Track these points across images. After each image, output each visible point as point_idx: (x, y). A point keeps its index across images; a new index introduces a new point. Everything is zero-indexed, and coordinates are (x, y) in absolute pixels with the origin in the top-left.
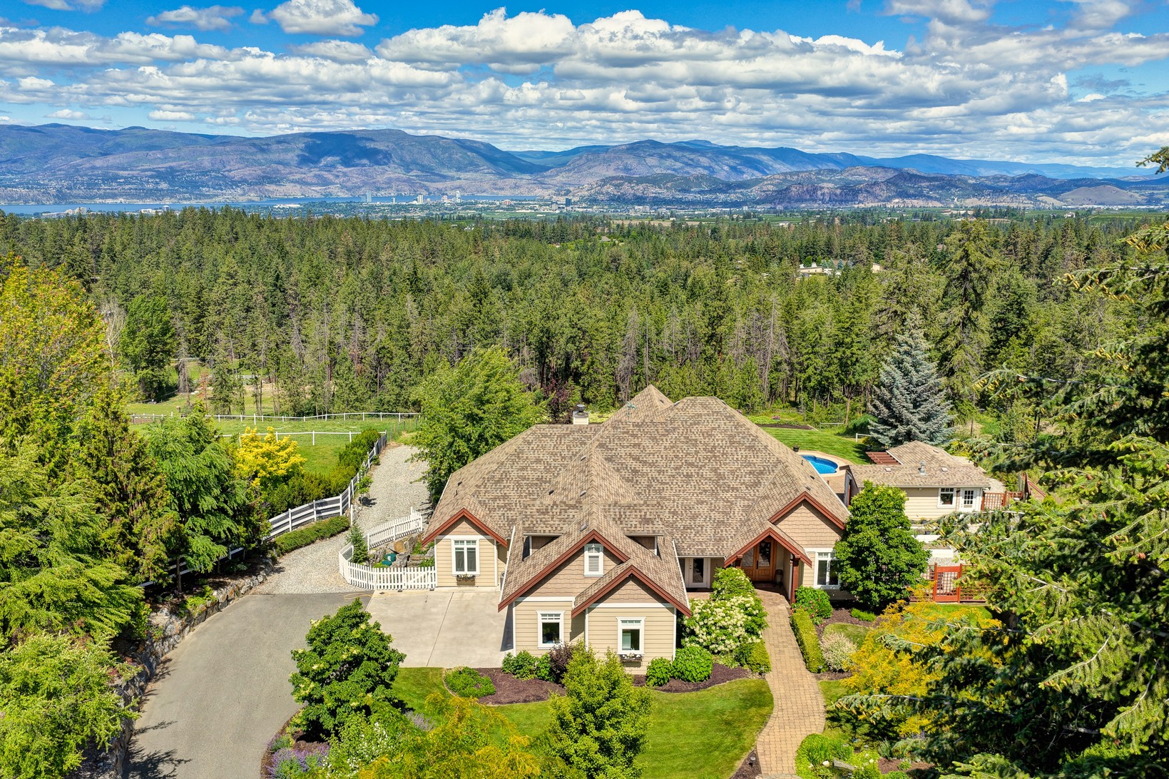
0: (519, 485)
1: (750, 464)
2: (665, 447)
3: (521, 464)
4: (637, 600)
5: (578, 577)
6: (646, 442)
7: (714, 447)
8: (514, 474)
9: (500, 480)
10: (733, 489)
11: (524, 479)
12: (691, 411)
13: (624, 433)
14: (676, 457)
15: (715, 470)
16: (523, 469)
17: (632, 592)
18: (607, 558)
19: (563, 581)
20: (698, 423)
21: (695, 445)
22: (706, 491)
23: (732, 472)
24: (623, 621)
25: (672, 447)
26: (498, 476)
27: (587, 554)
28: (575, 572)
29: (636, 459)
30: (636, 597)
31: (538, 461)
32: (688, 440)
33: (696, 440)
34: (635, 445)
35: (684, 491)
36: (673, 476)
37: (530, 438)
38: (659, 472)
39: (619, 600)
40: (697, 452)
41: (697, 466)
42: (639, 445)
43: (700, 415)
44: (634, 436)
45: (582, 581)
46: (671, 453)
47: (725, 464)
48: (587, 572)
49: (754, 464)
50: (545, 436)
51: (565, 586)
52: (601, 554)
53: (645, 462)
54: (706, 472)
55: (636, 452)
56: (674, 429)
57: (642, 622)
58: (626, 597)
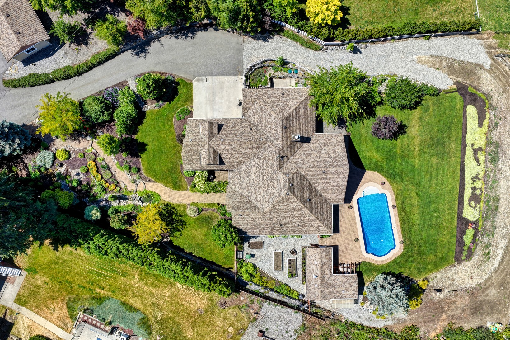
12: (282, 180)
26: (263, 109)
38: (260, 167)
42: (269, 160)
44: (273, 158)
50: (277, 125)
53: (263, 162)
54: (260, 184)
56: (275, 173)
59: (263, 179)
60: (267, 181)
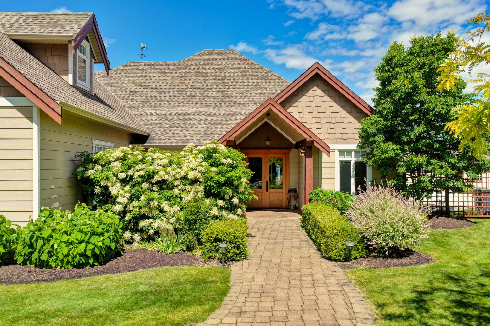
1: (261, 88)
2: (173, 78)
6: (154, 75)
7: (225, 77)
10: (239, 105)
12: (206, 57)
14: (183, 83)
15: (222, 92)
20: (212, 63)
21: (205, 76)
22: (207, 106)
23: (241, 93)
25: (180, 77)
29: (139, 85)
32: (197, 73)
33: (207, 74)
34: (141, 76)
35: (183, 106)
36: (175, 96)
38: (160, 93)
41: (203, 89)
42: (145, 76)
44: (144, 71)
46: (178, 81)
47: (234, 88)
49: (266, 88)
53: (147, 87)
54: (213, 93)
55: (140, 80)
56: (186, 67)
59: (198, 88)
60: (205, 81)
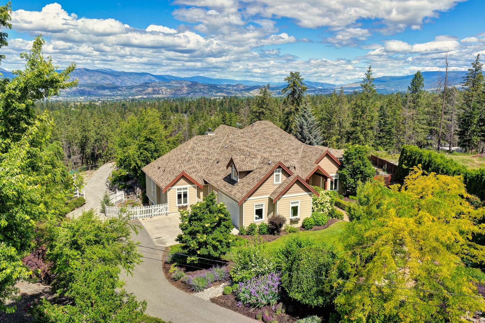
0: (199, 162)
2: (257, 141)
3: (196, 153)
4: (297, 192)
5: (271, 185)
6: (248, 140)
7: (276, 140)
8: (194, 157)
9: (189, 161)
11: (200, 159)
12: (261, 127)
13: (238, 136)
16: (198, 155)
17: (296, 189)
18: (283, 175)
19: (265, 188)
20: (266, 131)
21: (268, 140)
23: (286, 149)
24: (292, 203)
26: (187, 159)
27: (275, 174)
28: (270, 183)
29: (247, 146)
30: (297, 191)
31: (203, 151)
32: (264, 138)
33: (268, 138)
36: (264, 152)
37: (196, 142)
38: (258, 151)
39: (290, 193)
40: (270, 142)
41: (272, 148)
42: (246, 141)
43: (265, 128)
44: (243, 137)
45: (273, 187)
47: (282, 146)
48: (275, 183)
49: (293, 146)
50: (202, 140)
51: (265, 190)
52: (280, 174)
53: (251, 148)
55: (246, 144)
57: (299, 203)
58: (293, 191)
